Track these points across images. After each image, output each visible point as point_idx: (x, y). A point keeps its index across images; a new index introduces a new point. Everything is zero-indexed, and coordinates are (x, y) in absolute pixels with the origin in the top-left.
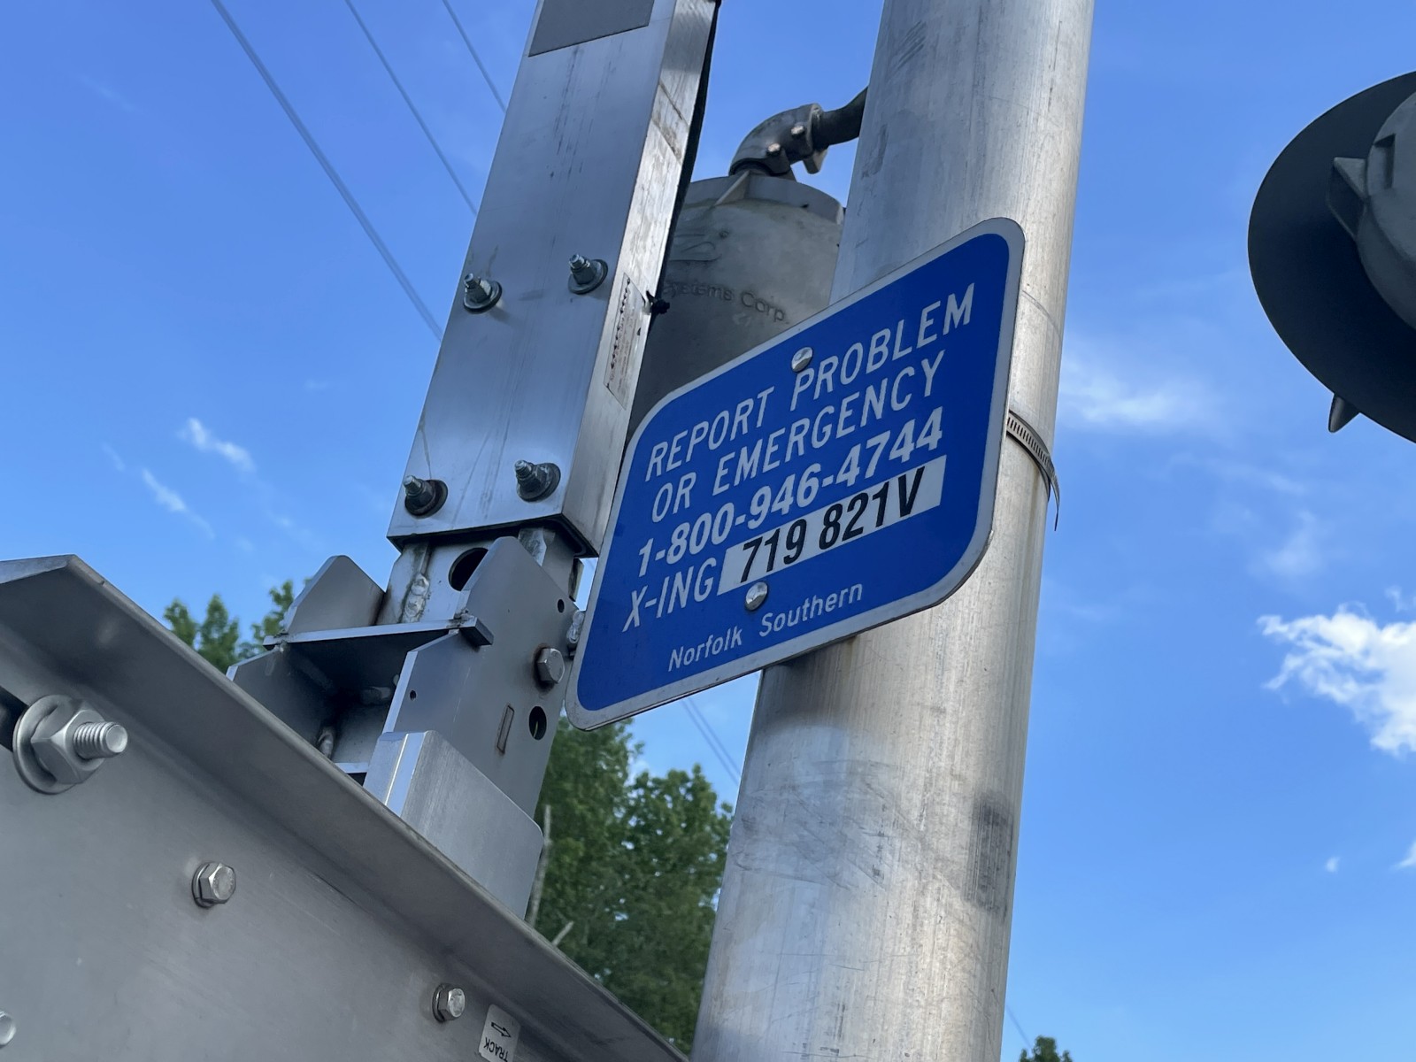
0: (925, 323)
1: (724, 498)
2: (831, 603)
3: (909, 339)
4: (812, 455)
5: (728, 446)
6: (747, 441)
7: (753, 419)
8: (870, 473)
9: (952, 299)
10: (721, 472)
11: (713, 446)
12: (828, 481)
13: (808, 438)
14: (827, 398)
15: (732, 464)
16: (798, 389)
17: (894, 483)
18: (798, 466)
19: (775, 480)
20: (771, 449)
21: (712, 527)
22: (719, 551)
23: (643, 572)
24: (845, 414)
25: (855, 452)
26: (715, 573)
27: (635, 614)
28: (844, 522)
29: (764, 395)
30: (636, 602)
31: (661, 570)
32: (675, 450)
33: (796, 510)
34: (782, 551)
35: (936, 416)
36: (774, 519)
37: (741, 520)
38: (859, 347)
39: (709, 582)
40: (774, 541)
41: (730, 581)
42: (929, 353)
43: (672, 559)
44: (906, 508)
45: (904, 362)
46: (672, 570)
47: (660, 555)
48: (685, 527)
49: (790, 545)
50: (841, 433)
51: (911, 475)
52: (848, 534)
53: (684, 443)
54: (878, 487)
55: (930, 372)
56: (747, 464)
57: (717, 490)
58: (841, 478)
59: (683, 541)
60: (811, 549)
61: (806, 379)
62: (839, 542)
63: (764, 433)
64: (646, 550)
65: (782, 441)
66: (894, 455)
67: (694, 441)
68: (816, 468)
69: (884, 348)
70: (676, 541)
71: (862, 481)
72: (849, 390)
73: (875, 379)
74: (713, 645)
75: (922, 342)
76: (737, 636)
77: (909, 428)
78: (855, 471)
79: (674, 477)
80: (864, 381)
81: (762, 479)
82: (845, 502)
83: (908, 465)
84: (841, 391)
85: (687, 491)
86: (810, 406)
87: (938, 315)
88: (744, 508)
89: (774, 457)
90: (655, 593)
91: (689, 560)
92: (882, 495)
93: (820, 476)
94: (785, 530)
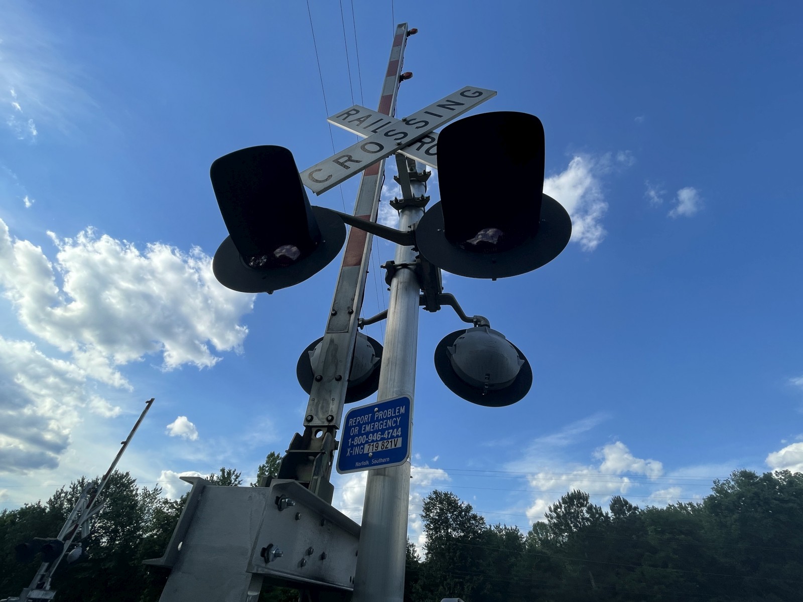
0: (397, 411)
1: (364, 434)
2: (384, 460)
3: (395, 413)
4: (379, 430)
5: (364, 424)
6: (368, 423)
7: (368, 419)
8: (389, 437)
9: (401, 407)
10: (363, 429)
11: (361, 423)
12: (382, 436)
13: (378, 426)
14: (381, 420)
15: (365, 427)
16: (376, 416)
17: (393, 440)
18: (377, 431)
19: (373, 433)
20: (372, 427)
21: (362, 439)
22: (363, 444)
23: (350, 445)
24: (384, 424)
25: (387, 431)
26: (363, 449)
27: (349, 453)
28: (385, 445)
29: (370, 415)
30: (349, 451)
31: (353, 446)
32: (354, 421)
33: (377, 441)
34: (375, 448)
35: (400, 429)
36: (373, 441)
37: (367, 439)
38: (386, 411)
39: (362, 450)
40: (373, 445)
41: (366, 452)
42: (398, 416)
43: (355, 444)
44: (395, 446)
45: (394, 417)
46: (355, 446)
47: (353, 442)
48: (357, 438)
49: (376, 447)
50: (384, 427)
51: (396, 439)
52: (386, 448)
53: (356, 420)
54: (391, 440)
55: (398, 420)
56: (368, 429)
57: (363, 432)
58: (384, 436)
59: (357, 441)
60: (379, 449)
61: (377, 415)
62: (384, 449)
63: (370, 423)
64: (350, 440)
65: (374, 425)
66: (393, 435)
67: (358, 421)
68: (380, 433)
69: (390, 413)
70: (355, 441)
71: (388, 439)
72: (385, 419)
73: (389, 418)
74: (364, 463)
75: (397, 414)
76: (368, 463)
77: (395, 430)
78: (387, 436)
79: (354, 427)
80: (387, 418)
81: (370, 432)
82: (385, 441)
83: (396, 437)
84: (383, 419)
85: (357, 431)
86: (378, 420)
87: (399, 409)
88: (367, 437)
89: (373, 428)
90: (352, 450)
91: (358, 445)
92: (391, 442)
93: (381, 435)
94: (375, 443)
